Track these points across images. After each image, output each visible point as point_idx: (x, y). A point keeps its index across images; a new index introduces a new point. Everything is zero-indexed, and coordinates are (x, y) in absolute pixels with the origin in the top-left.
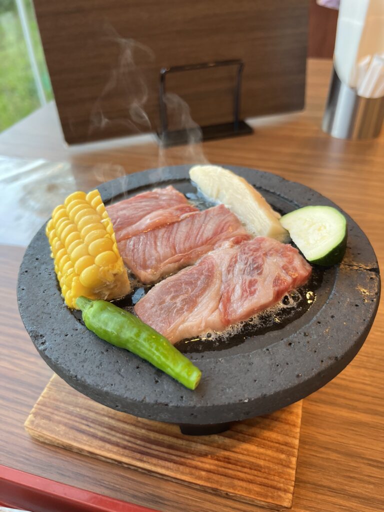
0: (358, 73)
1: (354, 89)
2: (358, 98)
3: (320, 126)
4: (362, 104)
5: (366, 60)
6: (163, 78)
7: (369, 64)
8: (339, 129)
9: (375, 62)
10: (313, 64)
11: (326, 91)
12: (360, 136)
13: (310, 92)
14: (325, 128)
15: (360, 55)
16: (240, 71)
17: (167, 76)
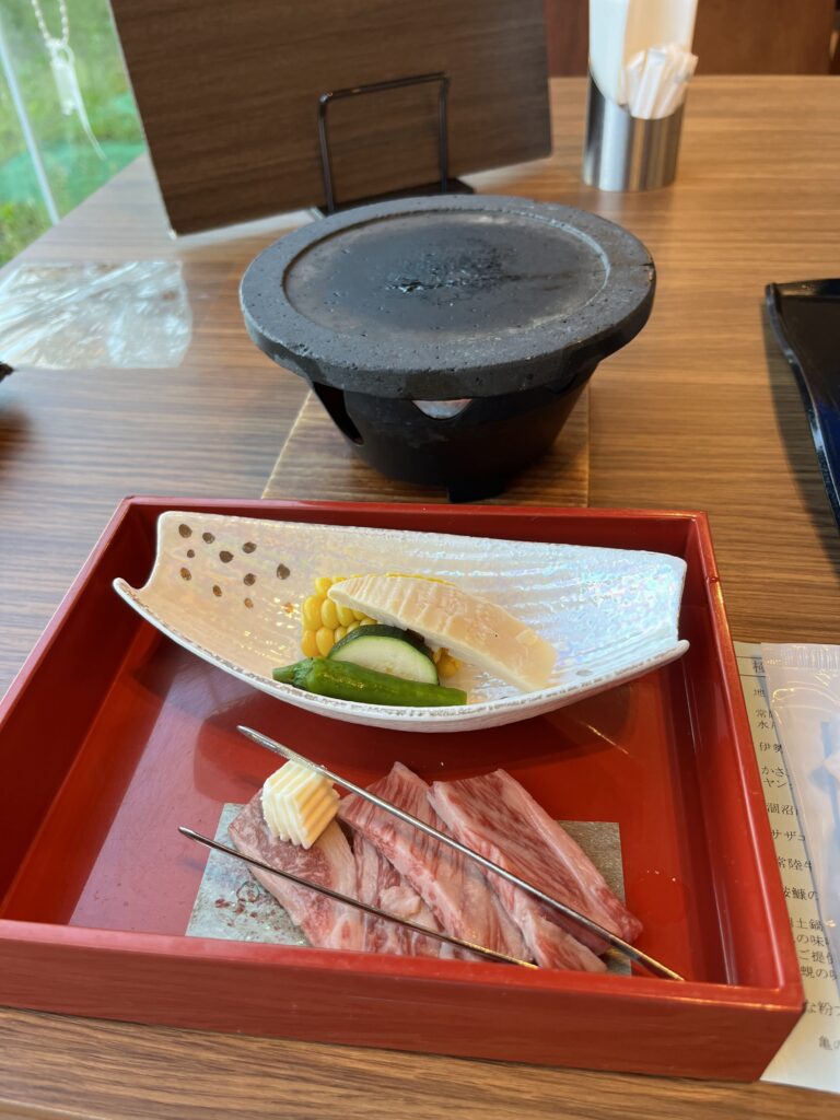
0: (627, 84)
1: (624, 107)
2: (632, 121)
3: (580, 176)
4: (640, 132)
5: (639, 58)
6: (323, 109)
7: (644, 63)
8: (610, 179)
9: (652, 61)
10: (558, 86)
11: (582, 127)
12: (644, 184)
13: (558, 130)
14: (588, 180)
15: (628, 55)
16: (444, 92)
17: (330, 106)
